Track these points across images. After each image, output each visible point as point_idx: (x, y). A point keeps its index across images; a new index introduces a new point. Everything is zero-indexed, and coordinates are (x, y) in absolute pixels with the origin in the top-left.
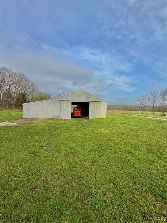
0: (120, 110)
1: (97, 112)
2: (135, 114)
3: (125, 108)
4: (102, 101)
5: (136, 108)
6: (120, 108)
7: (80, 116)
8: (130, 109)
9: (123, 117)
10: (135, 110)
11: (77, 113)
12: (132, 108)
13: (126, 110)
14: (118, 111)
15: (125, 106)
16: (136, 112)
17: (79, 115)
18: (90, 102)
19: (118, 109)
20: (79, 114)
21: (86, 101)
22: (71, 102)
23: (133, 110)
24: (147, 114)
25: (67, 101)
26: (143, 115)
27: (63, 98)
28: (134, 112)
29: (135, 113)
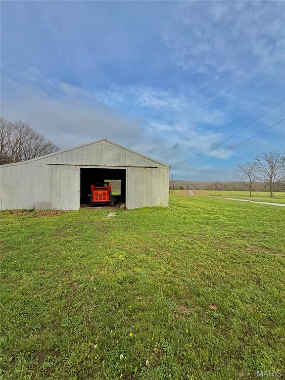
0: (208, 190)
1: (145, 193)
2: (236, 196)
3: (217, 187)
4: (157, 165)
5: (237, 186)
6: (208, 187)
7: (109, 203)
8: (226, 187)
9: (212, 202)
10: (235, 190)
11: (100, 195)
12: (230, 185)
13: (219, 190)
14: (206, 191)
15: (217, 182)
16: (238, 193)
17: (106, 201)
18: (126, 168)
19: (205, 188)
20: (104, 199)
21: (116, 165)
22: (79, 168)
23: (231, 189)
24: (260, 197)
25: (68, 167)
26: (250, 198)
27: (57, 158)
28: (233, 192)
29: (235, 194)
